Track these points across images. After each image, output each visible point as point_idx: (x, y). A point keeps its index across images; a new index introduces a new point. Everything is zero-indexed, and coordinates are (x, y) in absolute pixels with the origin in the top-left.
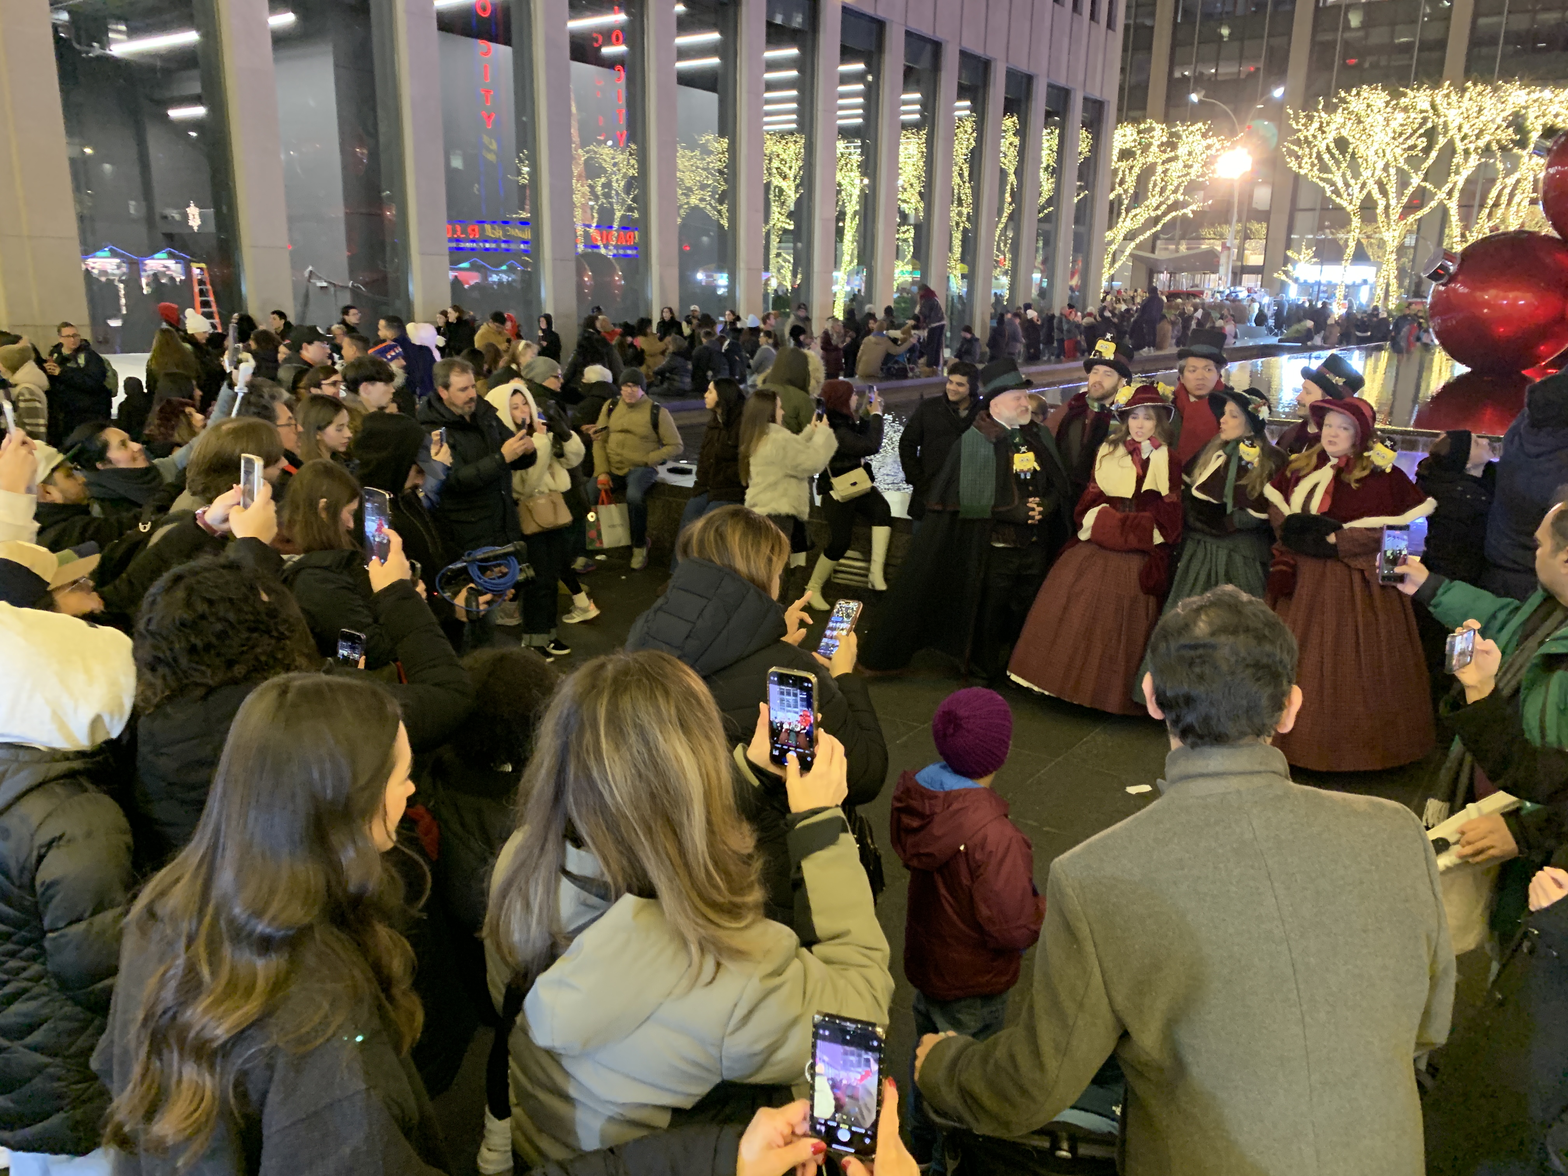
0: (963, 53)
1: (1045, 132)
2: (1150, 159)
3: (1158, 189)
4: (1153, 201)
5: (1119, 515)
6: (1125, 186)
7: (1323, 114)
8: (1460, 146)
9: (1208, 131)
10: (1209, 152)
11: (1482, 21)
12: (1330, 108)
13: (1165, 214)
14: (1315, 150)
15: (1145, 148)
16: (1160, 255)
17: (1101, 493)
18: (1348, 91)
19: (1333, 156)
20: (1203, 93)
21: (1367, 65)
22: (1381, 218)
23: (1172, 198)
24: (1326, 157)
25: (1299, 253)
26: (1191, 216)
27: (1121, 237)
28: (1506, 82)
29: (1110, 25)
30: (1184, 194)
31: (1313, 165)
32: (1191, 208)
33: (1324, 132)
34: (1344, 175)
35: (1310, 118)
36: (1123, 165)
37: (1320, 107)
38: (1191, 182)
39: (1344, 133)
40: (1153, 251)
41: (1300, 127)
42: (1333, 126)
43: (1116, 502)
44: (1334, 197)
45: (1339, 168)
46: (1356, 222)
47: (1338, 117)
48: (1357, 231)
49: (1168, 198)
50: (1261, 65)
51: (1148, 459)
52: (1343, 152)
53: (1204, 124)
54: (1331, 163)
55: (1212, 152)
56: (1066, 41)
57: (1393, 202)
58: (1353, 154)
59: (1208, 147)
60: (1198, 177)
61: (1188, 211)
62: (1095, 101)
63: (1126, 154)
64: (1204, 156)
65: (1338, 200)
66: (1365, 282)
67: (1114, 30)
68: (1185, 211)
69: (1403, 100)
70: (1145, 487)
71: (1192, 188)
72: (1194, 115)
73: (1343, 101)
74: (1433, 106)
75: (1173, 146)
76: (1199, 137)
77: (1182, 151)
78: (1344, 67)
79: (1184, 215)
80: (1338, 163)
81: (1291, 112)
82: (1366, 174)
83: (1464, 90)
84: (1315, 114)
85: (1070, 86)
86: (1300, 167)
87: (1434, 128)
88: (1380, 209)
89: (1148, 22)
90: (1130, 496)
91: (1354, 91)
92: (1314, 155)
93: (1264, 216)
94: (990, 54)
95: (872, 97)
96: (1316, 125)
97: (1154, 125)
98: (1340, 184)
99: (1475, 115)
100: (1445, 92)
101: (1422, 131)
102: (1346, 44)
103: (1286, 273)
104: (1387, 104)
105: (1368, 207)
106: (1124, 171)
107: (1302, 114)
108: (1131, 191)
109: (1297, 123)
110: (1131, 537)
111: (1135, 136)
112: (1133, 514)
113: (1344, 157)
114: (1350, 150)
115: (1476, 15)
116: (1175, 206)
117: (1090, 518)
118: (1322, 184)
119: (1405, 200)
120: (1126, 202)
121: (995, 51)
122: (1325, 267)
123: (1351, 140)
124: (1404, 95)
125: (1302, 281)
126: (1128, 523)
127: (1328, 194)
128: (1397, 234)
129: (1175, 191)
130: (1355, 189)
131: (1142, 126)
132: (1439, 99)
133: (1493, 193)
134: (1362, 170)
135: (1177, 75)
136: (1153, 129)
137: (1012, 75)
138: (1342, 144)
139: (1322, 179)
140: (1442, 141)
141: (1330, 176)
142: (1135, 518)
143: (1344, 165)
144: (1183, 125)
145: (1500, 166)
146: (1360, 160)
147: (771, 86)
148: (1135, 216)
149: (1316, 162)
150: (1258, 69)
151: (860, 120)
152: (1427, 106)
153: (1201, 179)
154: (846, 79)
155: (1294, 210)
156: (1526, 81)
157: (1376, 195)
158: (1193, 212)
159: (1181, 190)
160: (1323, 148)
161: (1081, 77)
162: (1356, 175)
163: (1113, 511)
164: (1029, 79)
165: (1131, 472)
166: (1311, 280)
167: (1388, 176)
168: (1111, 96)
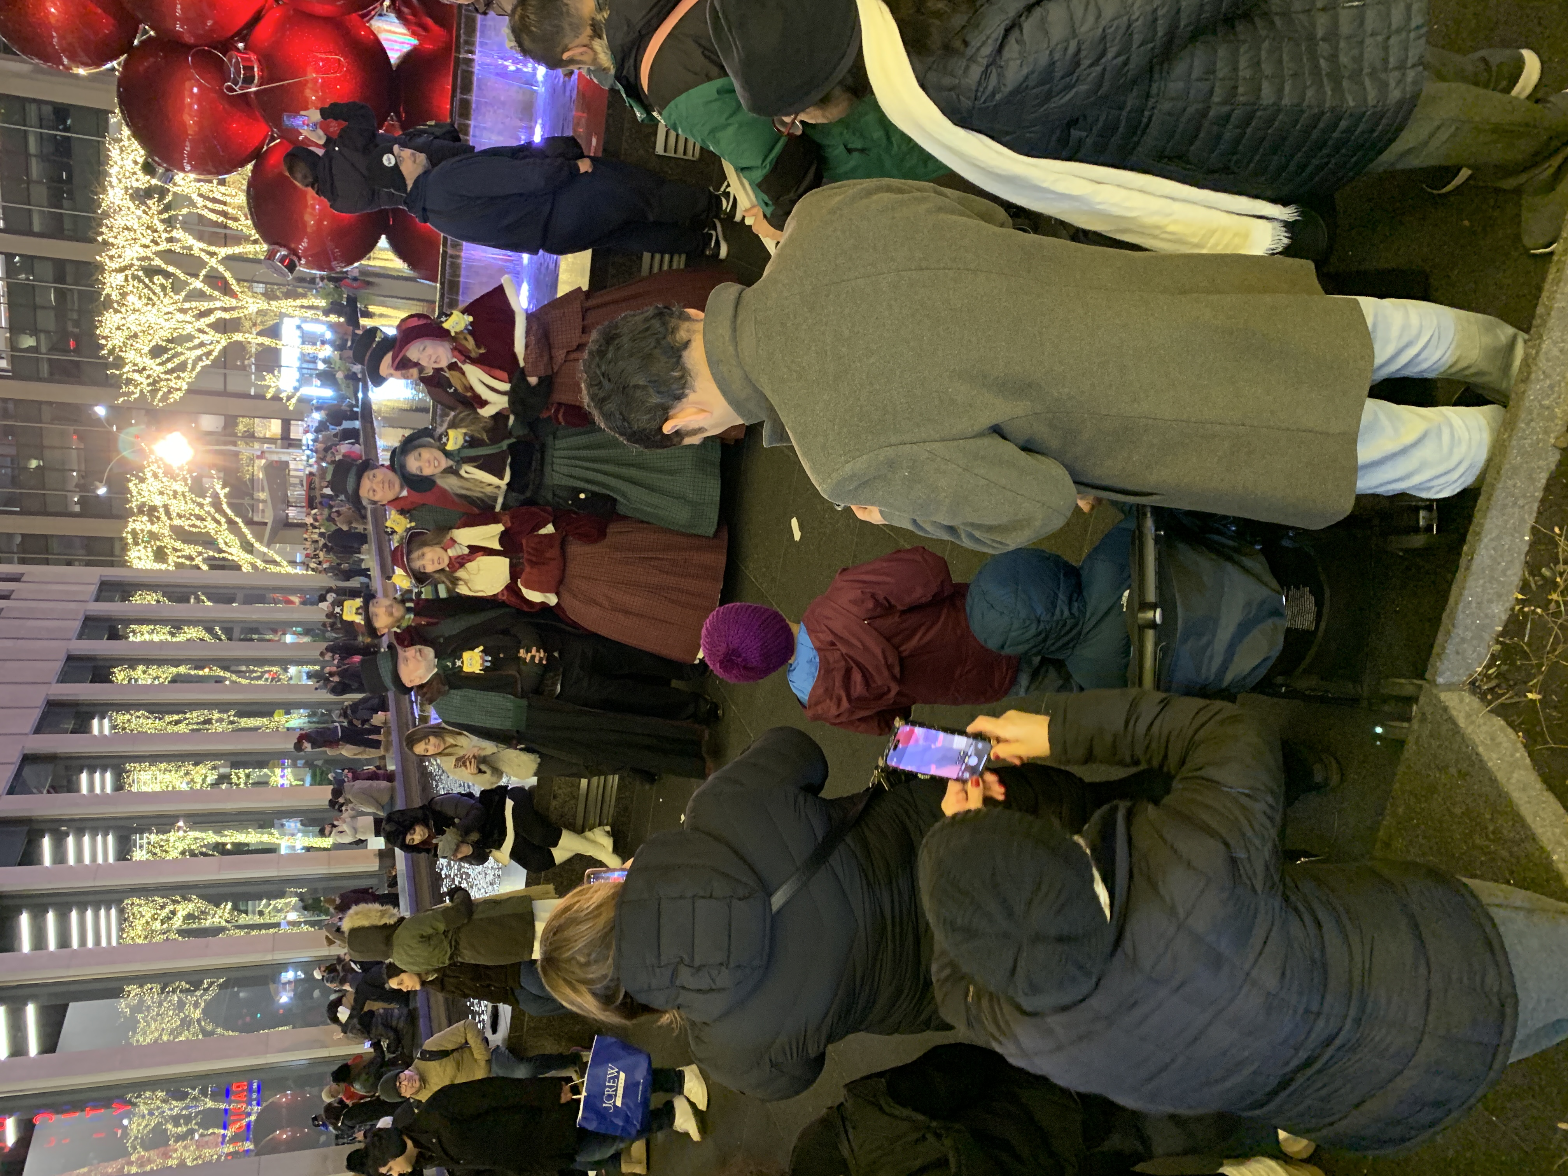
0: (38, 730)
1: (132, 638)
2: (167, 531)
3: (198, 523)
4: (211, 526)
5: (528, 569)
6: (194, 554)
7: (125, 370)
8: (164, 246)
9: (137, 477)
10: (161, 475)
11: (36, 228)
12: (120, 363)
13: (225, 515)
14: (163, 376)
15: (153, 536)
16: (269, 518)
17: (508, 587)
18: (102, 347)
19: (168, 360)
20: (97, 483)
21: (77, 330)
22: (235, 314)
23: (207, 508)
24: (170, 365)
25: (269, 387)
26: (227, 490)
27: (249, 557)
28: (100, 206)
29: (16, 579)
30: (204, 497)
31: (178, 378)
32: (219, 491)
33: (144, 369)
34: (189, 349)
35: (129, 381)
36: (172, 559)
37: (118, 372)
38: (191, 490)
39: (146, 349)
40: (265, 524)
41: (138, 391)
42: (138, 360)
43: (514, 574)
44: (212, 357)
45: (182, 354)
46: (238, 337)
47: (130, 356)
48: (247, 335)
49: (208, 513)
50: (72, 428)
51: (469, 547)
52: (165, 350)
53: (130, 481)
54: (176, 361)
55: (160, 473)
56: (30, 623)
57: (218, 304)
58: (168, 341)
59: (155, 476)
60: (186, 485)
61: (222, 493)
62: (100, 590)
63: (160, 555)
64: (165, 479)
65: (215, 354)
66: (299, 327)
67: (23, 574)
68: (222, 496)
69: (114, 297)
70: (497, 546)
71: (198, 489)
72: (120, 490)
73: (112, 351)
74: (121, 270)
75: (154, 509)
76: (143, 486)
77: (158, 501)
78: (77, 351)
79: (226, 496)
80: (176, 355)
81: (121, 400)
82: (189, 329)
83: (105, 243)
84: (125, 377)
85: (81, 617)
86: (180, 389)
87: (143, 268)
88: (226, 316)
89: (18, 540)
90: (507, 560)
91: (103, 342)
92: (168, 376)
93: (230, 422)
94: (40, 702)
95: (81, 826)
96: (136, 376)
97: (129, 529)
98: (199, 352)
99: (132, 233)
100: (107, 260)
101: (147, 281)
102: (52, 349)
103: (289, 398)
104: (116, 311)
105: (222, 327)
106: (178, 557)
107: (124, 389)
108: (200, 549)
109: (133, 393)
110: (548, 555)
111: (141, 547)
112: (525, 556)
113: (171, 349)
114: (164, 344)
115: (30, 233)
116: (216, 504)
117: (534, 596)
118: (198, 368)
119: (216, 293)
120: (211, 553)
121: (37, 698)
122: (283, 363)
123: (153, 343)
124: (108, 295)
125: (297, 384)
126: (534, 559)
127: (208, 362)
128: (251, 300)
129: (201, 506)
130: (204, 338)
131: (130, 541)
132: (115, 265)
133: (213, 217)
134: (184, 333)
135: (77, 508)
136: (134, 530)
137: (65, 677)
138: (157, 352)
139: (193, 369)
140: (158, 262)
141: (190, 361)
142: (529, 553)
143: (179, 349)
144: (131, 501)
145: (185, 211)
146: (175, 335)
147: (64, 941)
148: (226, 543)
149: (175, 375)
150: (75, 432)
151: (110, 838)
152: (121, 277)
153: (189, 482)
154: (59, 856)
155: (225, 393)
156: (99, 190)
157: (212, 319)
158: (224, 487)
159: (199, 500)
160: (162, 369)
161: (73, 605)
162: (190, 337)
163: (524, 575)
164: (71, 658)
165: (483, 561)
166: (297, 375)
167: (191, 309)
168: (95, 574)
